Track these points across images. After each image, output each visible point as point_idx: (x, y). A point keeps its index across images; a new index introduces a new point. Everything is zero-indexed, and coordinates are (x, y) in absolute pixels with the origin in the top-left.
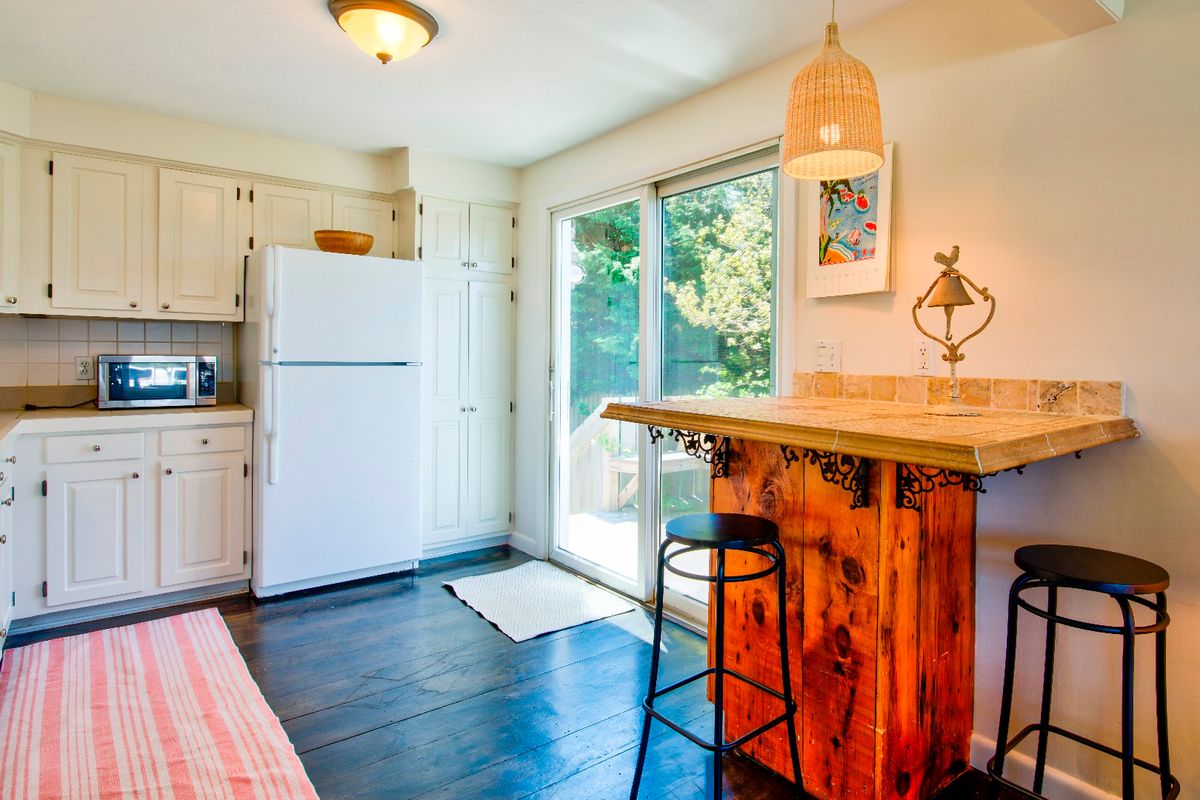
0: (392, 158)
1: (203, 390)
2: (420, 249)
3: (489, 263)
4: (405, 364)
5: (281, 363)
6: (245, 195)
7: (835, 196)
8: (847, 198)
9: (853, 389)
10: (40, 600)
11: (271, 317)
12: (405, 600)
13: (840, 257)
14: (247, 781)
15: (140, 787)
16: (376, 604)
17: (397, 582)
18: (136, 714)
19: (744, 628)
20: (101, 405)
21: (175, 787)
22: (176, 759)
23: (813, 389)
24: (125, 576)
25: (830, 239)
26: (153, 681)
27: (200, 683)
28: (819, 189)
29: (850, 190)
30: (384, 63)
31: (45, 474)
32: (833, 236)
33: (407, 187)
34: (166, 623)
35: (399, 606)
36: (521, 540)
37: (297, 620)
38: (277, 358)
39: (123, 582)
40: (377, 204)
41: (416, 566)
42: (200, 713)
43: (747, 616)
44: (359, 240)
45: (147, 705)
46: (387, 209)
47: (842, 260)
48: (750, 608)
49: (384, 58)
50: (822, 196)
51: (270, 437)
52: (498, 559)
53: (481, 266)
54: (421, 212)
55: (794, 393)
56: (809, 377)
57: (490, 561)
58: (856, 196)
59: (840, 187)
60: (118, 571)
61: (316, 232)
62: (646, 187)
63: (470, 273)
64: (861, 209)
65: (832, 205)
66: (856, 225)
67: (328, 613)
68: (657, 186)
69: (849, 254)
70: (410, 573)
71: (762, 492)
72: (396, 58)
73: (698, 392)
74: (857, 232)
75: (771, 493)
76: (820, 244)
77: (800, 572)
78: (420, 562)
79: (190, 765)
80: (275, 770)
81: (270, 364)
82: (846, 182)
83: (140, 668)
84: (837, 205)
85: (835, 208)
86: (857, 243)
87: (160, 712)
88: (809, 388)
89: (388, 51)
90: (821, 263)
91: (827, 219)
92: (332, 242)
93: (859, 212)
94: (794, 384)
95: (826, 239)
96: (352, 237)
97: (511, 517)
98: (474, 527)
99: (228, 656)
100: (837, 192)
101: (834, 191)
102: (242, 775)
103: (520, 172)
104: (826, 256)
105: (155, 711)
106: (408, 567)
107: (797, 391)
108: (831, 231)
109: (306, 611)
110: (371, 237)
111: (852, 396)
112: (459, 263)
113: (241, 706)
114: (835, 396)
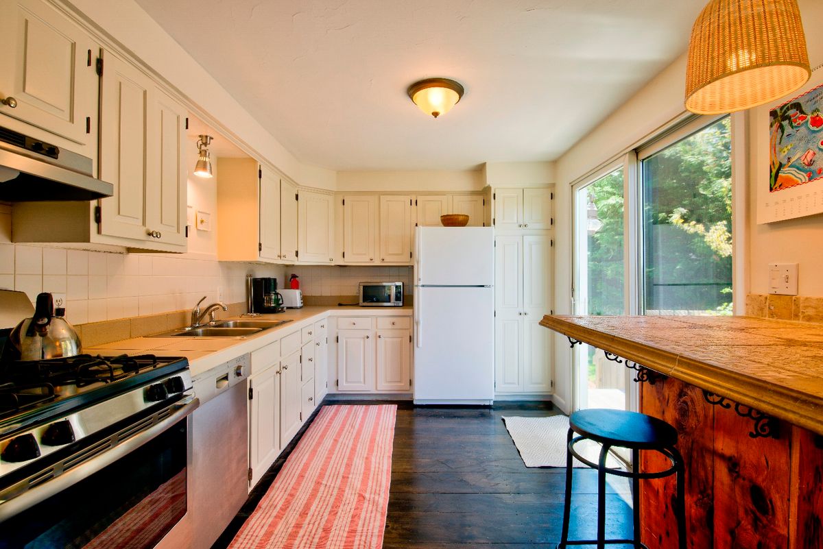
0: (480, 170)
1: (397, 299)
2: (494, 220)
3: (536, 223)
4: (483, 286)
5: (423, 286)
6: (414, 202)
7: (785, 123)
8: (799, 121)
9: (811, 312)
10: (335, 387)
11: (418, 263)
12: (479, 422)
13: (793, 180)
14: (364, 498)
15: (328, 484)
16: (464, 421)
17: (480, 411)
18: (345, 448)
19: (665, 516)
20: (360, 305)
21: (340, 489)
22: (346, 476)
23: (766, 311)
24: (364, 383)
25: (781, 166)
26: (359, 434)
27: (373, 441)
28: (767, 119)
29: (802, 112)
30: (436, 117)
31: (337, 333)
32: (784, 162)
33: (486, 186)
34: (376, 407)
35: (475, 425)
36: (559, 400)
37: (425, 419)
38: (421, 283)
39: (363, 385)
40: (475, 197)
41: (492, 403)
42: (365, 456)
43: (667, 507)
44: (461, 218)
45: (350, 446)
46: (480, 199)
47: (796, 184)
48: (669, 499)
49: (436, 114)
50: (771, 126)
51: (417, 323)
52: (541, 409)
53: (530, 226)
54: (494, 199)
55: (747, 313)
56: (763, 299)
57: (536, 410)
58: (809, 117)
59: (791, 112)
60: (362, 380)
61: (442, 217)
62: (627, 155)
63: (523, 231)
64: (815, 129)
65: (783, 132)
66: (810, 146)
67: (440, 420)
68: (637, 151)
69: (803, 176)
70: (488, 407)
71: (678, 400)
72: (442, 112)
73: (719, 308)
74: (811, 152)
75: (685, 402)
76: (771, 172)
77: (711, 483)
78: (494, 402)
79: (349, 480)
80: (377, 497)
81: (417, 286)
82: (797, 106)
83: (357, 426)
84: (788, 130)
85: (786, 133)
86: (810, 164)
87: (353, 450)
88: (761, 309)
89: (437, 110)
90: (771, 189)
91: (777, 146)
92: (450, 221)
93: (814, 132)
94: (747, 304)
95: (777, 167)
96: (456, 217)
97: (552, 384)
98: (529, 385)
99: (389, 431)
100: (789, 118)
101: (784, 118)
102: (364, 494)
103: (554, 163)
104: (777, 181)
105: (352, 449)
106: (487, 404)
107: (750, 311)
108: (782, 157)
109: (431, 416)
110: (467, 216)
111: (810, 319)
112: (517, 225)
113: (381, 458)
114: (790, 318)
